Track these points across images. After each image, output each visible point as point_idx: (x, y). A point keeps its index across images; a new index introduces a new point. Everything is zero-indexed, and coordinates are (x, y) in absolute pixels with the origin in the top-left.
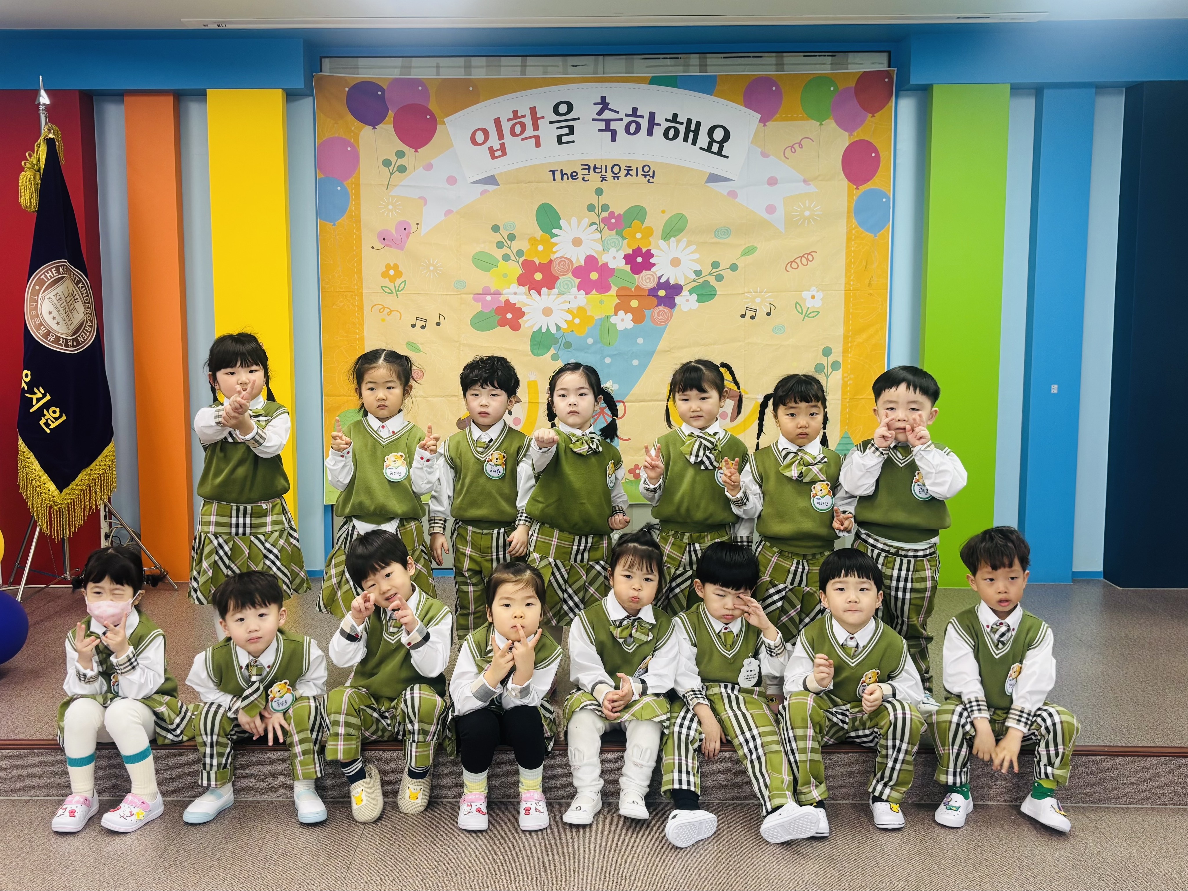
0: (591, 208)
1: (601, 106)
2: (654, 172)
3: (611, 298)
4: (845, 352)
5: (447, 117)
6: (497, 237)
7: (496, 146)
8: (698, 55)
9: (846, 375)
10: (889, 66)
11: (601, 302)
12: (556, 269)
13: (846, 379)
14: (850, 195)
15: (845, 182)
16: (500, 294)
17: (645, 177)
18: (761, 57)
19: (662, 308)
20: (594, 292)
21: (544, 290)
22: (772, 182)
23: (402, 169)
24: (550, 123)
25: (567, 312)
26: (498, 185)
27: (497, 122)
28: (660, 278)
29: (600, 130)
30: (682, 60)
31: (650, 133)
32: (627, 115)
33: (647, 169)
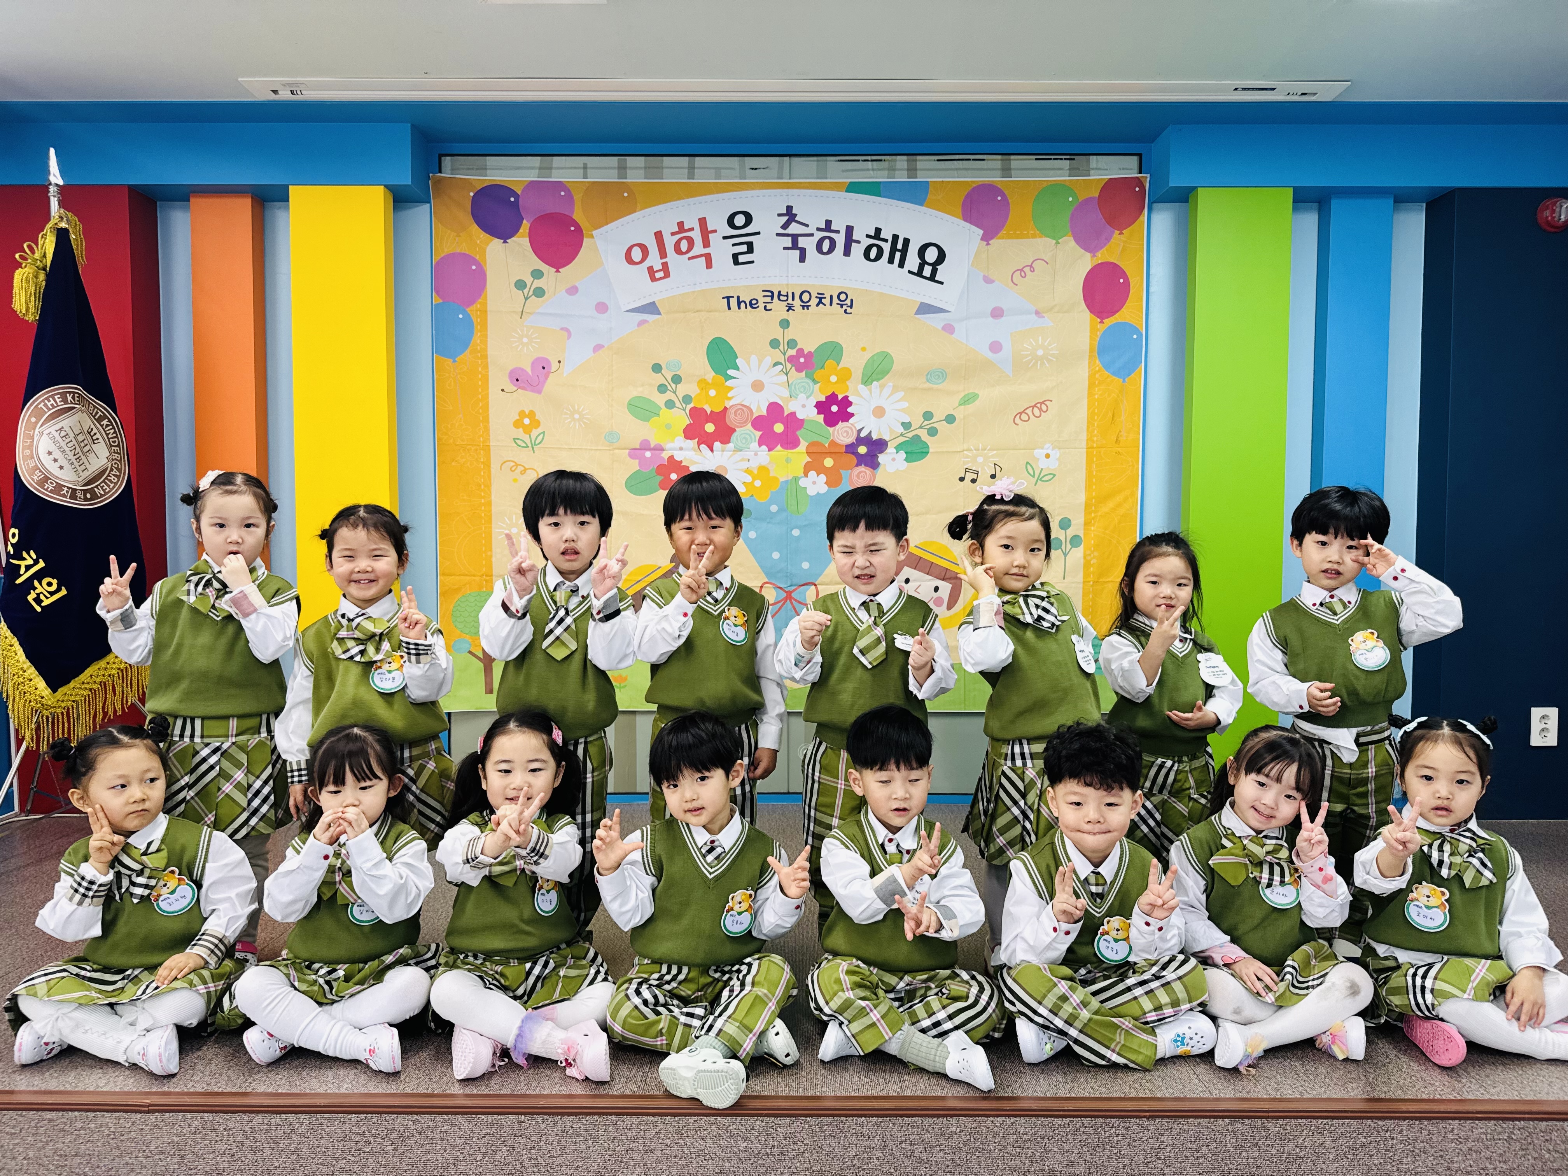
0: (774, 344)
1: (786, 218)
2: (852, 300)
3: (799, 456)
4: (1087, 524)
5: (596, 229)
6: (659, 379)
7: (657, 266)
8: (905, 158)
9: (1088, 552)
10: (1140, 172)
11: (788, 460)
12: (731, 419)
13: (1088, 558)
14: (1093, 330)
15: (1087, 314)
16: (662, 449)
17: (842, 307)
18: (984, 160)
19: (862, 468)
20: (779, 447)
21: (717, 445)
22: (997, 313)
23: (539, 293)
24: (724, 238)
25: (745, 472)
26: (660, 314)
27: (659, 236)
28: (860, 431)
29: (785, 248)
30: (887, 163)
31: (847, 252)
32: (819, 229)
33: (843, 297)
